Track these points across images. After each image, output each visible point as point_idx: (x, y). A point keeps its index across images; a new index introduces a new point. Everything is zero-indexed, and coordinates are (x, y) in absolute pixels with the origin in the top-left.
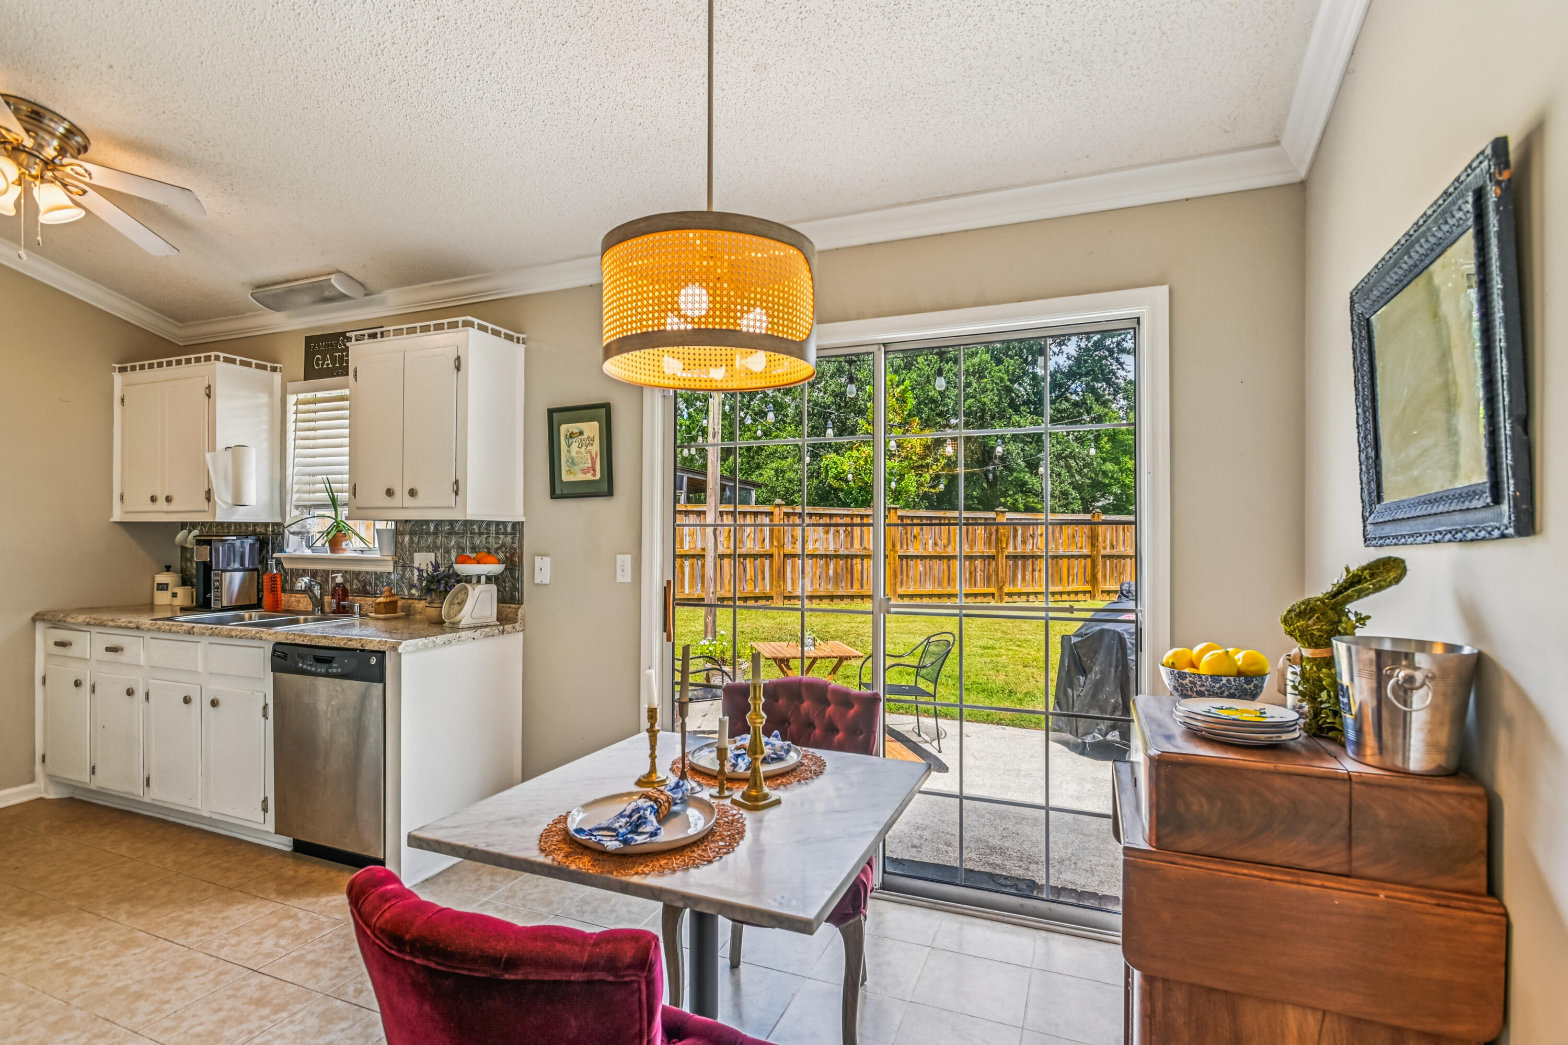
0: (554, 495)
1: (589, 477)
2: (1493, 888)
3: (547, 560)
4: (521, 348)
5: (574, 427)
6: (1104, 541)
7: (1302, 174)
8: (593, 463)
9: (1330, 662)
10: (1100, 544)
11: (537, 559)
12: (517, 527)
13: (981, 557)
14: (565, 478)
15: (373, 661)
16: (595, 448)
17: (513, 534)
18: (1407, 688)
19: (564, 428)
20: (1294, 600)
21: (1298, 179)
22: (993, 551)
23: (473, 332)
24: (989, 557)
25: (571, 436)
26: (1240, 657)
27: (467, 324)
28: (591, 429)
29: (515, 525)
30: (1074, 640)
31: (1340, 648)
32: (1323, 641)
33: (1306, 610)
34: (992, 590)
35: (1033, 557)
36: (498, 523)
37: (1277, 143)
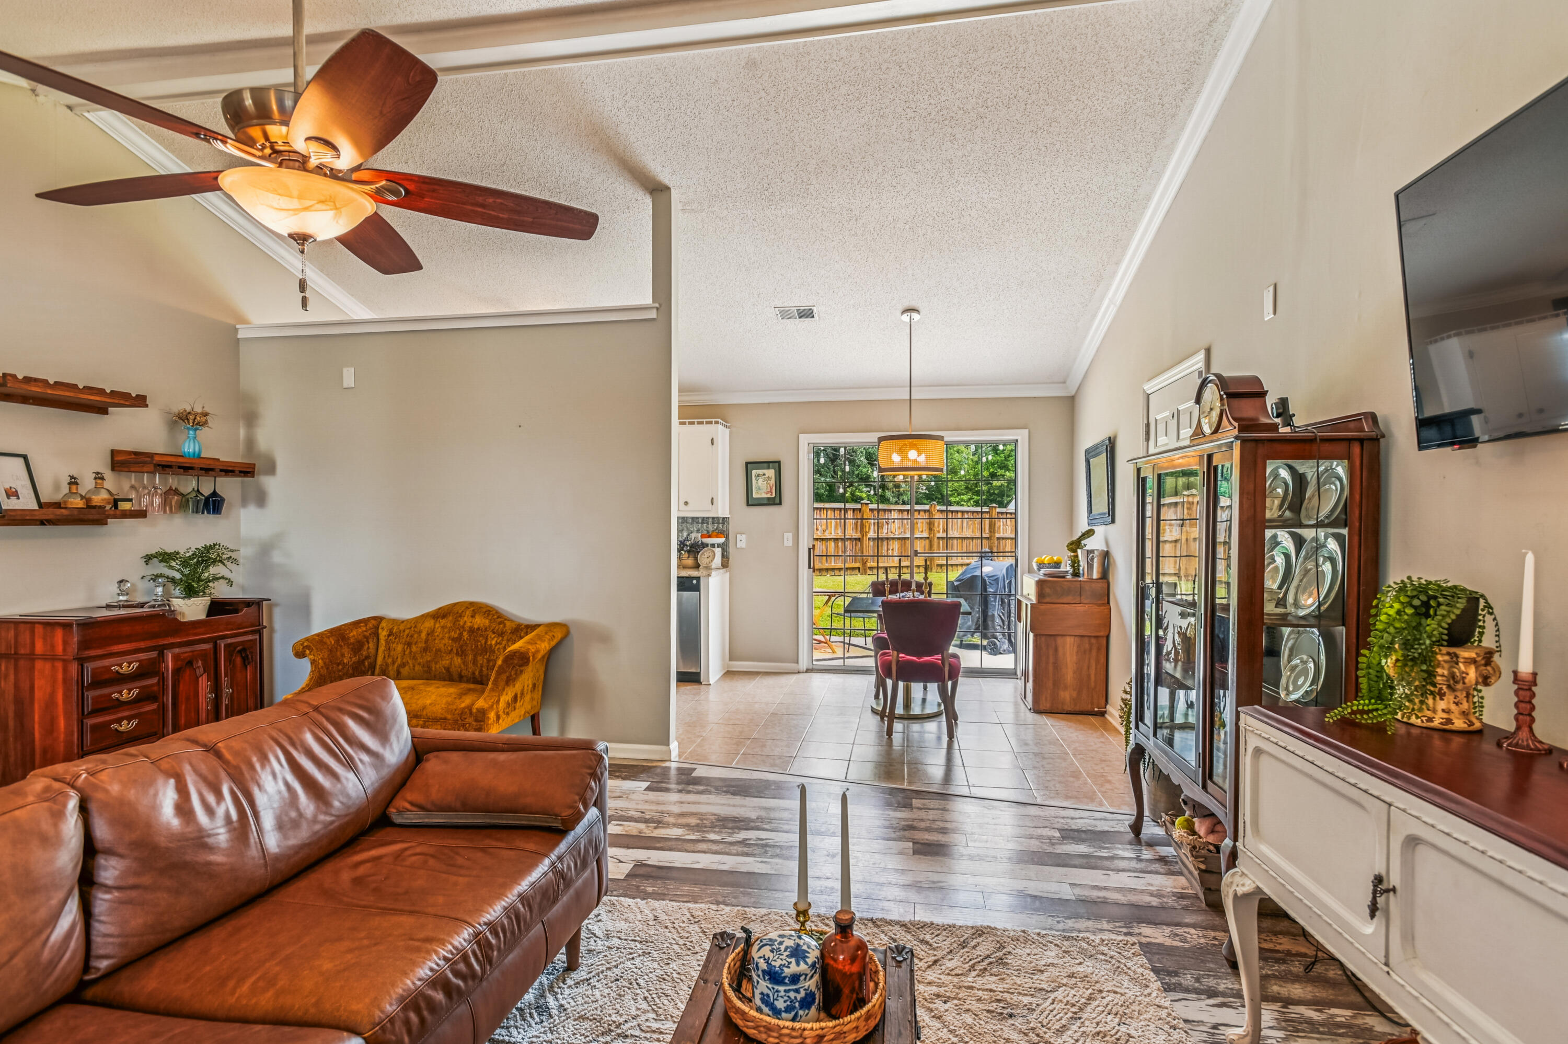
0: (748, 504)
1: (769, 496)
2: (1108, 603)
3: (744, 536)
4: (728, 430)
5: (761, 472)
6: (938, 526)
7: (1073, 393)
8: (771, 489)
9: (1077, 556)
10: (936, 529)
11: (738, 536)
12: (725, 520)
13: (850, 539)
14: (755, 496)
15: (695, 582)
16: (773, 482)
17: (723, 523)
18: (1092, 559)
19: (754, 472)
20: (1069, 541)
21: (1069, 395)
22: (858, 535)
23: (720, 426)
24: (856, 539)
25: (759, 475)
26: (1055, 558)
27: (717, 423)
28: (771, 473)
29: (724, 518)
30: (956, 584)
31: (1079, 551)
32: (1075, 551)
33: (1072, 543)
34: (857, 565)
35: (887, 539)
36: (713, 518)
37: (1064, 382)
